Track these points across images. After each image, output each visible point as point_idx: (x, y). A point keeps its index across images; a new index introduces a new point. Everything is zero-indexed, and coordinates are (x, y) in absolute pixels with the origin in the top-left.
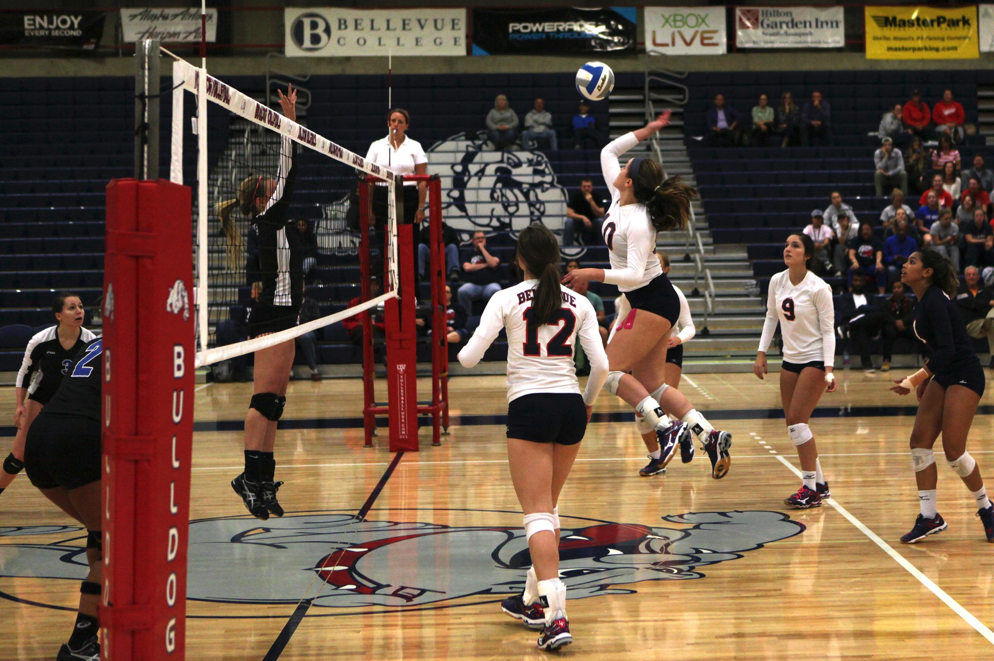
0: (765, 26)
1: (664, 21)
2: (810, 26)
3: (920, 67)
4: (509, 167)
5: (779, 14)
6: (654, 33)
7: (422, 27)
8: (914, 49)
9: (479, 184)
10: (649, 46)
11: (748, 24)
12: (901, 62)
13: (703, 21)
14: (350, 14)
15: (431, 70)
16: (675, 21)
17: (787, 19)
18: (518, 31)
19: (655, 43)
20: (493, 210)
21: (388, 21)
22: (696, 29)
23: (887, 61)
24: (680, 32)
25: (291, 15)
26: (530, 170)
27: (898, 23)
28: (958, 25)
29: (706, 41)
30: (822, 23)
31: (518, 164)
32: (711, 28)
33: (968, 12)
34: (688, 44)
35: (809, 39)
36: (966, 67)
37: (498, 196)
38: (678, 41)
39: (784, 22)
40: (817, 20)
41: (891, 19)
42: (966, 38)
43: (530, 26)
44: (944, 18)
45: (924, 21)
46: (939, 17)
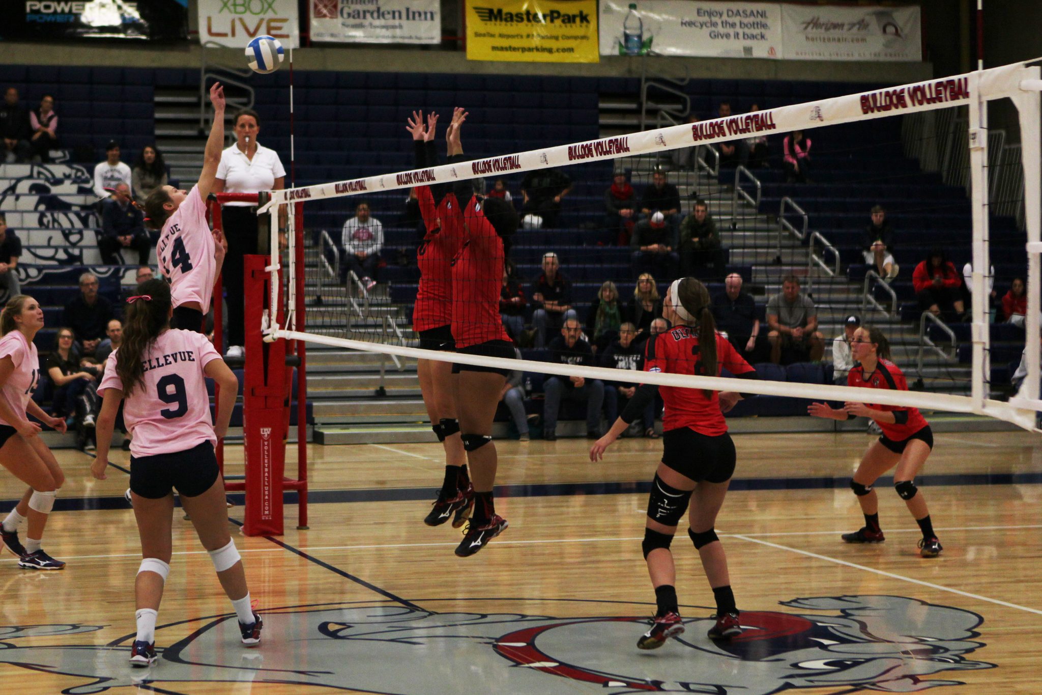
0: (345, 15)
1: (221, 4)
2: (400, 17)
3: (530, 71)
4: (48, 184)
5: (362, 1)
6: (209, 19)
8: (524, 50)
9: (16, 205)
10: (204, 37)
11: (325, 11)
12: (508, 64)
13: (270, 6)
16: (234, 5)
17: (372, 8)
18: (38, 12)
19: (210, 32)
20: (50, 239)
22: (261, 16)
23: (492, 63)
24: (241, 20)
26: (74, 188)
27: (504, 17)
28: (574, 21)
29: (273, 32)
30: (414, 13)
32: (280, 15)
33: (586, 6)
34: (252, 35)
35: (398, 32)
36: (584, 73)
37: (48, 222)
38: (239, 28)
39: (369, 11)
40: (408, 10)
41: (495, 11)
42: (584, 37)
43: (54, 5)
44: (558, 13)
45: (535, 16)
46: (552, 12)
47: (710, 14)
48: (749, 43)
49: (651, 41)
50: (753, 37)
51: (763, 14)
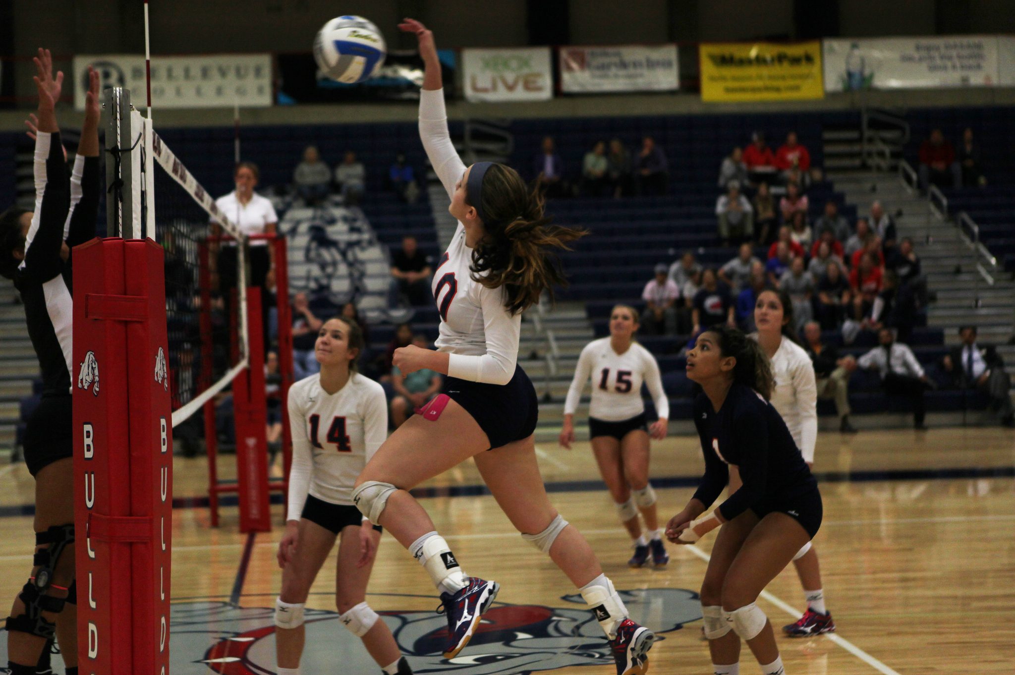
0: (593, 67)
1: (483, 64)
2: (641, 67)
3: (760, 109)
4: (323, 225)
5: (606, 55)
6: (474, 77)
7: (223, 75)
8: (753, 90)
10: (469, 92)
11: (574, 66)
12: (740, 104)
13: (526, 63)
16: (496, 65)
17: (616, 60)
19: (475, 89)
21: (186, 69)
22: (519, 72)
23: (726, 104)
24: (501, 76)
25: (81, 65)
26: (346, 227)
27: (735, 61)
28: (800, 62)
29: (530, 86)
30: (653, 64)
31: (332, 221)
32: (535, 71)
33: (811, 48)
34: (511, 89)
35: (640, 80)
36: (811, 108)
37: (314, 257)
38: (499, 83)
39: (613, 64)
40: (647, 60)
41: (728, 57)
42: (808, 76)
44: (785, 55)
45: (764, 60)
46: (780, 55)
47: (928, 49)
48: (965, 73)
49: (872, 75)
50: (970, 68)
51: (979, 47)
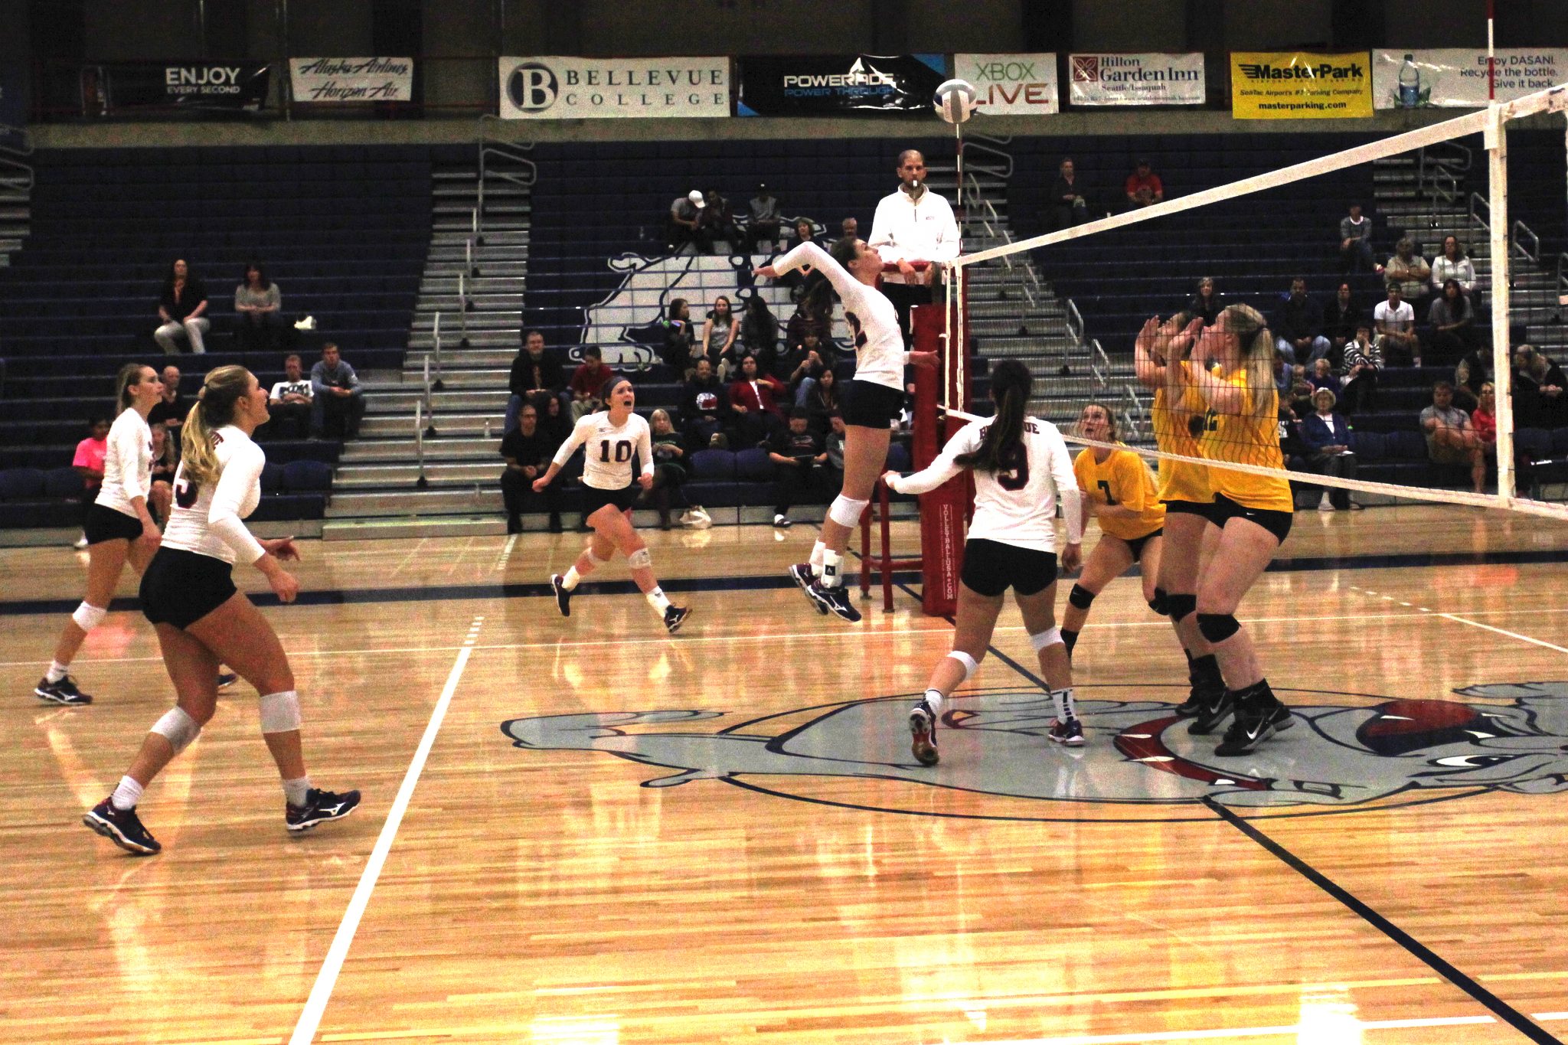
0: (1106, 78)
1: (978, 71)
2: (1162, 77)
3: (1299, 129)
5: (1123, 63)
7: (674, 82)
8: (1293, 107)
11: (1085, 75)
12: (1276, 122)
13: (1029, 71)
14: (581, 65)
15: (685, 136)
16: (993, 72)
17: (1134, 69)
18: (796, 86)
21: (631, 73)
22: (1020, 81)
23: (1260, 121)
24: (999, 87)
25: (507, 66)
27: (1271, 73)
28: (1346, 75)
29: (1032, 98)
30: (1177, 74)
32: (1039, 81)
33: (1360, 59)
34: (1010, 101)
35: (1161, 93)
36: (1358, 128)
38: (997, 95)
39: (1130, 73)
40: (1170, 70)
41: (1264, 67)
42: (1356, 92)
43: (811, 78)
44: (1329, 67)
45: (1305, 71)
46: (1322, 66)
49: (1428, 91)
50: (1539, 85)
51: (1550, 60)
